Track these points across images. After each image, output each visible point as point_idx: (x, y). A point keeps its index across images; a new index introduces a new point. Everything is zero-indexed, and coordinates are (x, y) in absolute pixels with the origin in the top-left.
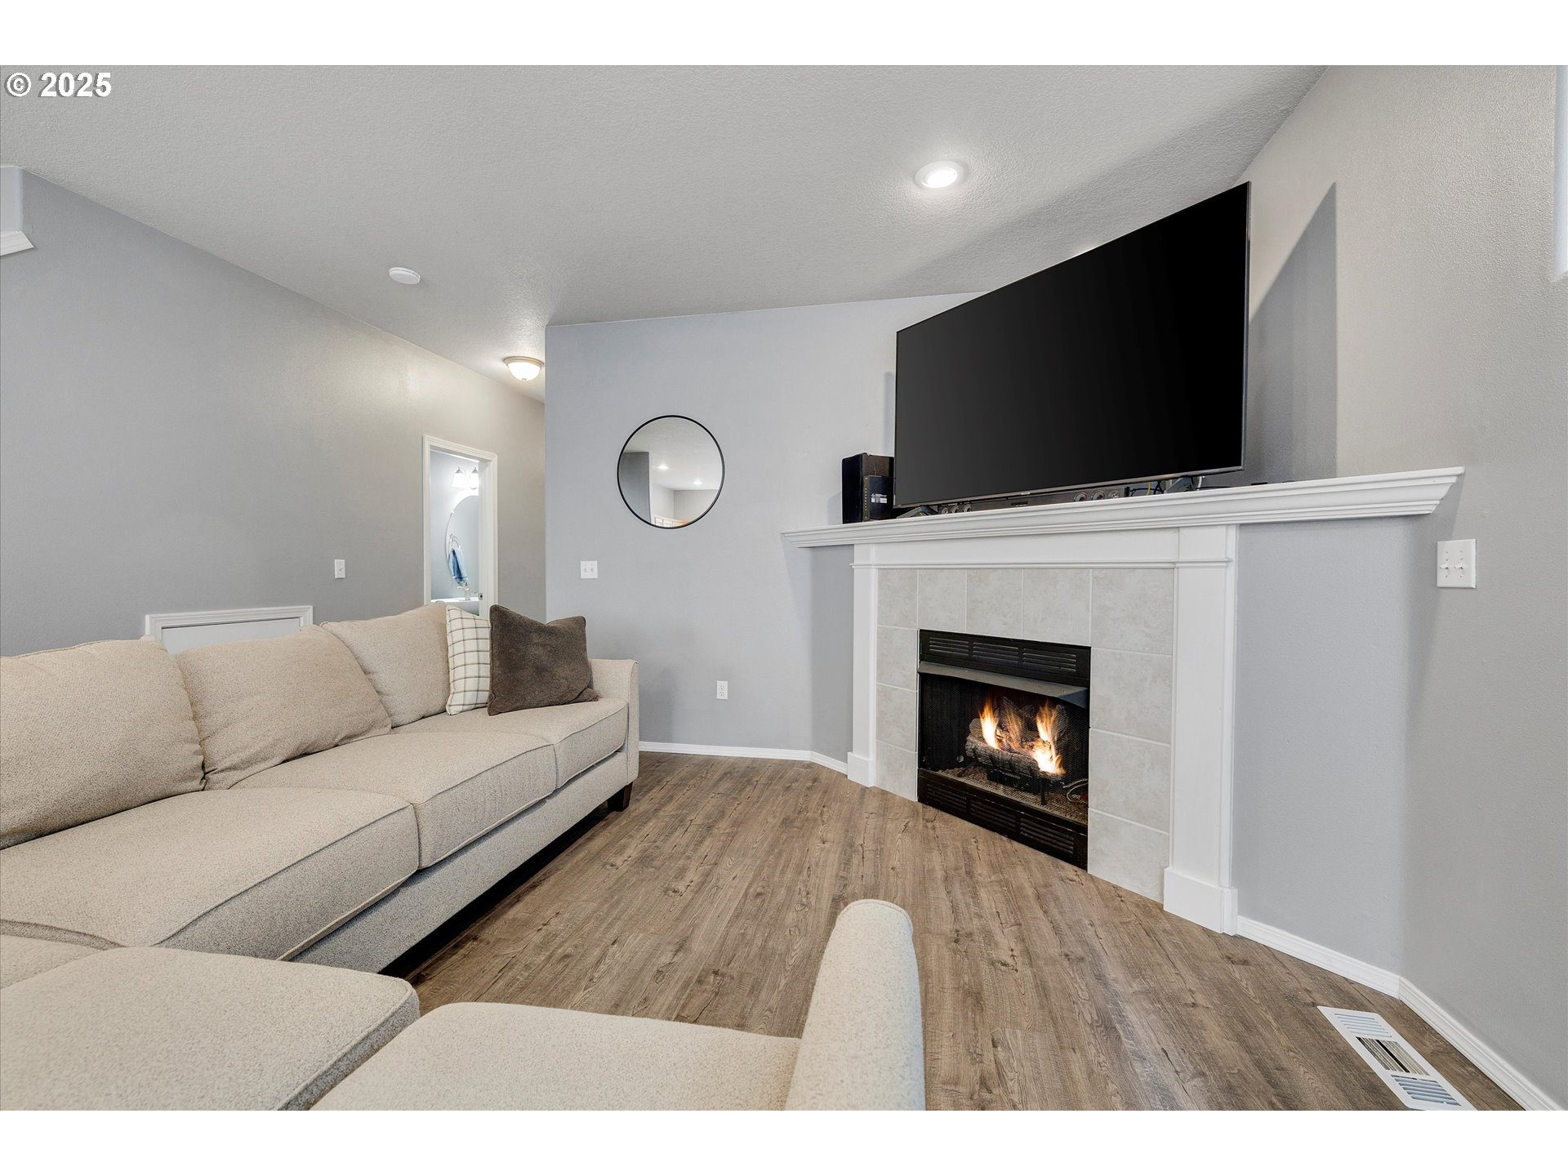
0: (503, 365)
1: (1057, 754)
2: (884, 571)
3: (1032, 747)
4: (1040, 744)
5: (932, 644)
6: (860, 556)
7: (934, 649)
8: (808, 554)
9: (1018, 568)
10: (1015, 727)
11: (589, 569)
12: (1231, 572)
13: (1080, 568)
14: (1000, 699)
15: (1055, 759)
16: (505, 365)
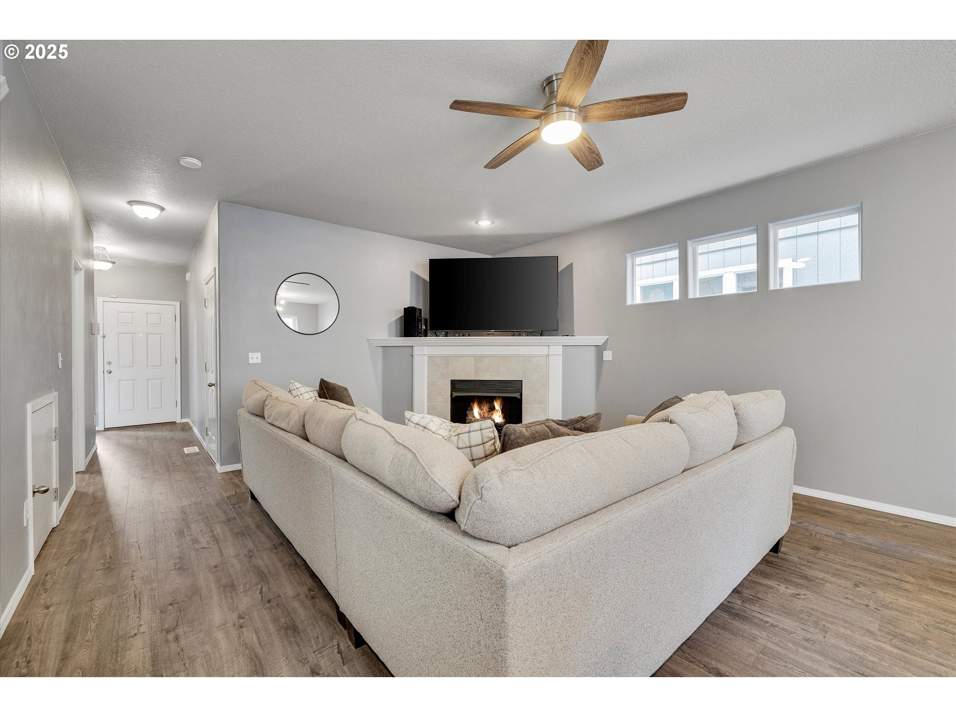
0: (128, 206)
1: (502, 414)
2: (431, 358)
3: (492, 414)
4: (495, 412)
5: (455, 385)
6: (417, 351)
7: (457, 386)
8: (381, 349)
9: (498, 356)
10: (486, 408)
11: (255, 358)
12: (561, 357)
13: (519, 356)
14: (481, 400)
15: (501, 416)
16: (129, 206)
